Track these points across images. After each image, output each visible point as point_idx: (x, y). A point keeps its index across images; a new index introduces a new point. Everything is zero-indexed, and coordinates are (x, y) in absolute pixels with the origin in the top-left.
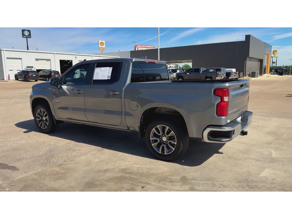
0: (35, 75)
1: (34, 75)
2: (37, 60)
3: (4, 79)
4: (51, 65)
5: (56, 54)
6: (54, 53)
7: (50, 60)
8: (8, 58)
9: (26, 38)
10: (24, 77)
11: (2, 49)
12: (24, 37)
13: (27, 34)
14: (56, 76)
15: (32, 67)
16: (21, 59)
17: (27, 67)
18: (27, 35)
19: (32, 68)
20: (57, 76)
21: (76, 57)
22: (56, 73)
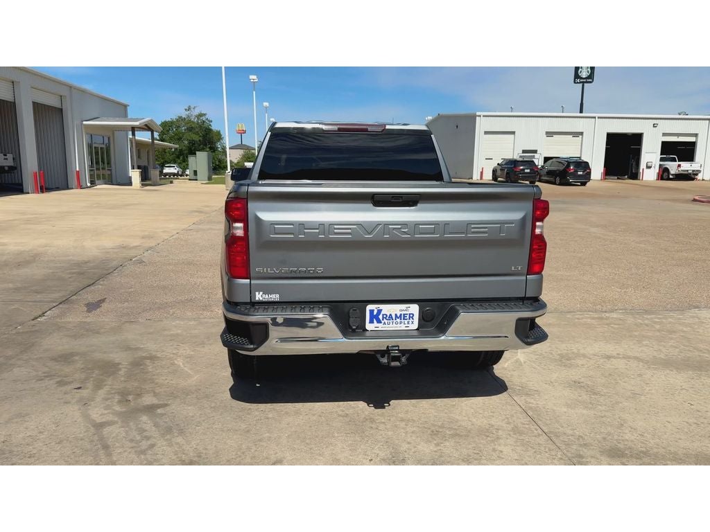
0: (528, 171)
1: (526, 171)
2: (549, 134)
3: (472, 178)
4: (582, 146)
5: (599, 118)
6: (595, 118)
7: (582, 133)
8: (486, 133)
9: (581, 85)
10: (507, 173)
11: (478, 113)
12: (578, 83)
13: (584, 74)
14: (579, 173)
15: (535, 152)
16: (513, 133)
17: (524, 152)
18: (584, 77)
19: (535, 155)
20: (581, 173)
21: (654, 126)
22: (583, 164)
